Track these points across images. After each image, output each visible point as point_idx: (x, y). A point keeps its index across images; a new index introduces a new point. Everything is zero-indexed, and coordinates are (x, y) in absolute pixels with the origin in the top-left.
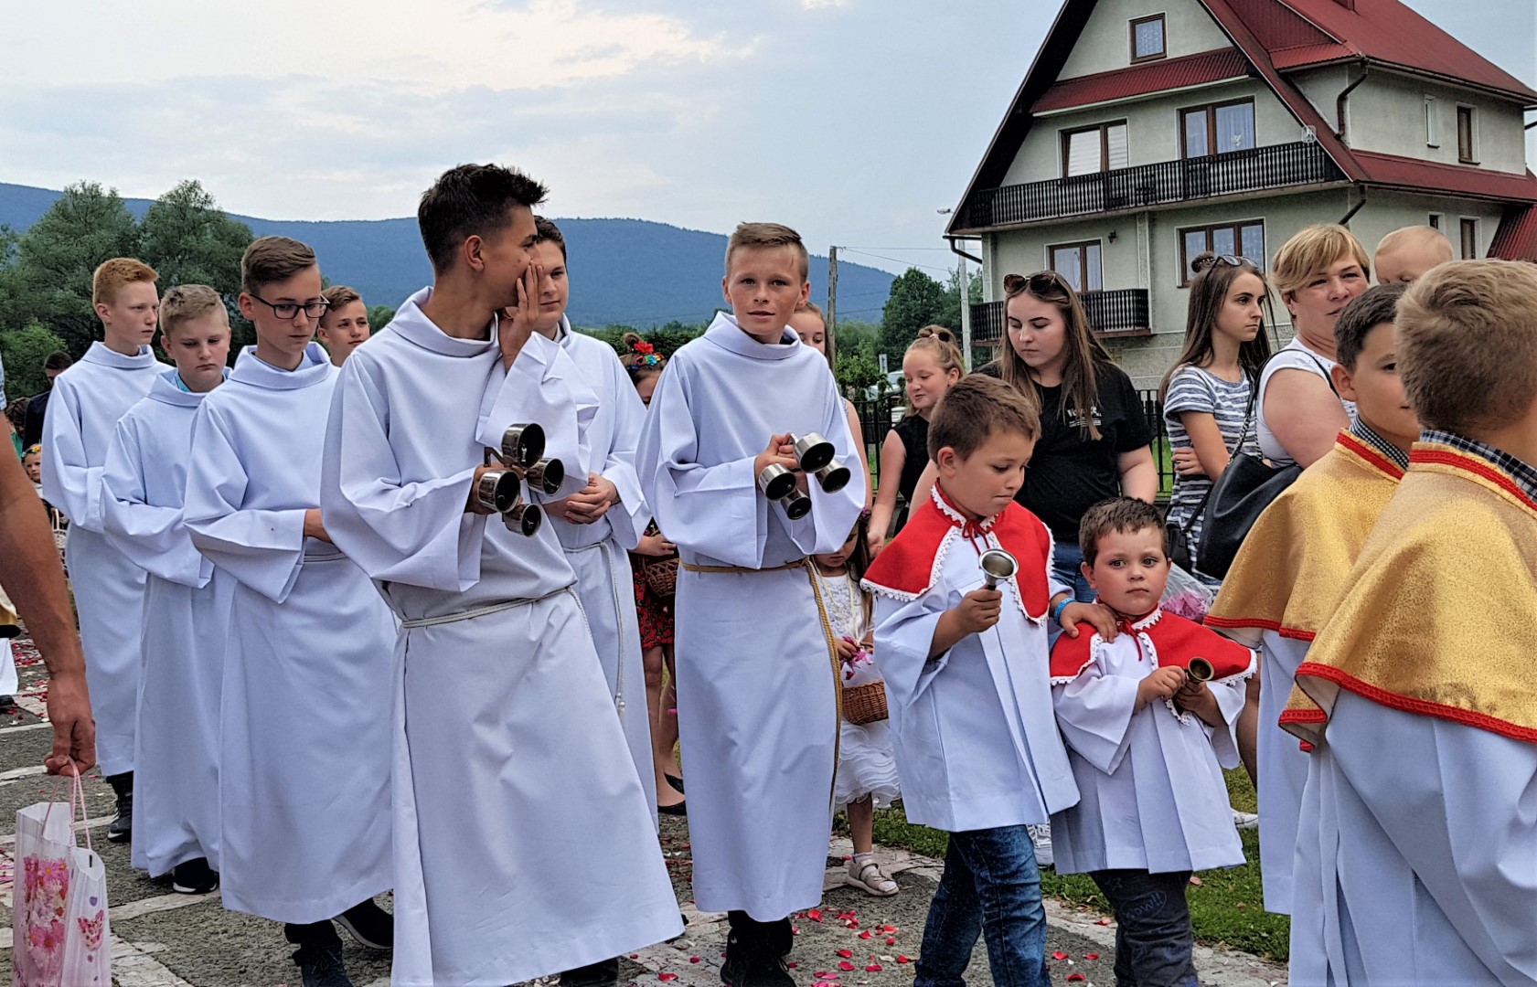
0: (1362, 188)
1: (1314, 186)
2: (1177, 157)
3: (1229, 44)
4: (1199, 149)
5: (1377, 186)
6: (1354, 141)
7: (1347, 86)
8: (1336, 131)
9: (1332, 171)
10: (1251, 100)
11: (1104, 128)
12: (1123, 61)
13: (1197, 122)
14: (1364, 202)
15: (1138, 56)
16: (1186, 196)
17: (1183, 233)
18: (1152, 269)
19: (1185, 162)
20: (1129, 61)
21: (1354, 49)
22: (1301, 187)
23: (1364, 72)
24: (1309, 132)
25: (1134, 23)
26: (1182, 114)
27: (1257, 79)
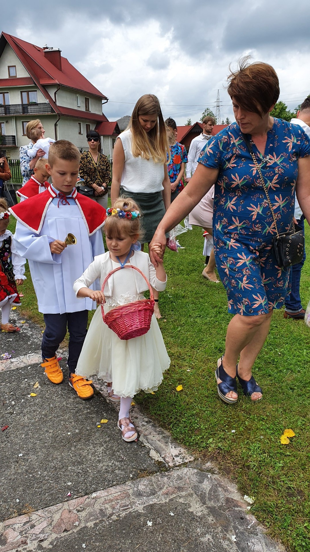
0: (59, 115)
1: (50, 113)
2: (20, 103)
3: (30, 76)
4: (25, 102)
5: (63, 115)
6: (58, 104)
7: (56, 90)
8: (54, 101)
9: (52, 111)
10: (36, 91)
11: (4, 93)
12: (7, 77)
13: (25, 94)
14: (60, 119)
15: (10, 76)
16: (23, 113)
17: (23, 122)
18: (16, 131)
19: (23, 105)
20: (8, 77)
21: (57, 82)
22: (46, 113)
23: (60, 87)
24: (48, 101)
25: (9, 67)
26: (21, 92)
27: (36, 87)
